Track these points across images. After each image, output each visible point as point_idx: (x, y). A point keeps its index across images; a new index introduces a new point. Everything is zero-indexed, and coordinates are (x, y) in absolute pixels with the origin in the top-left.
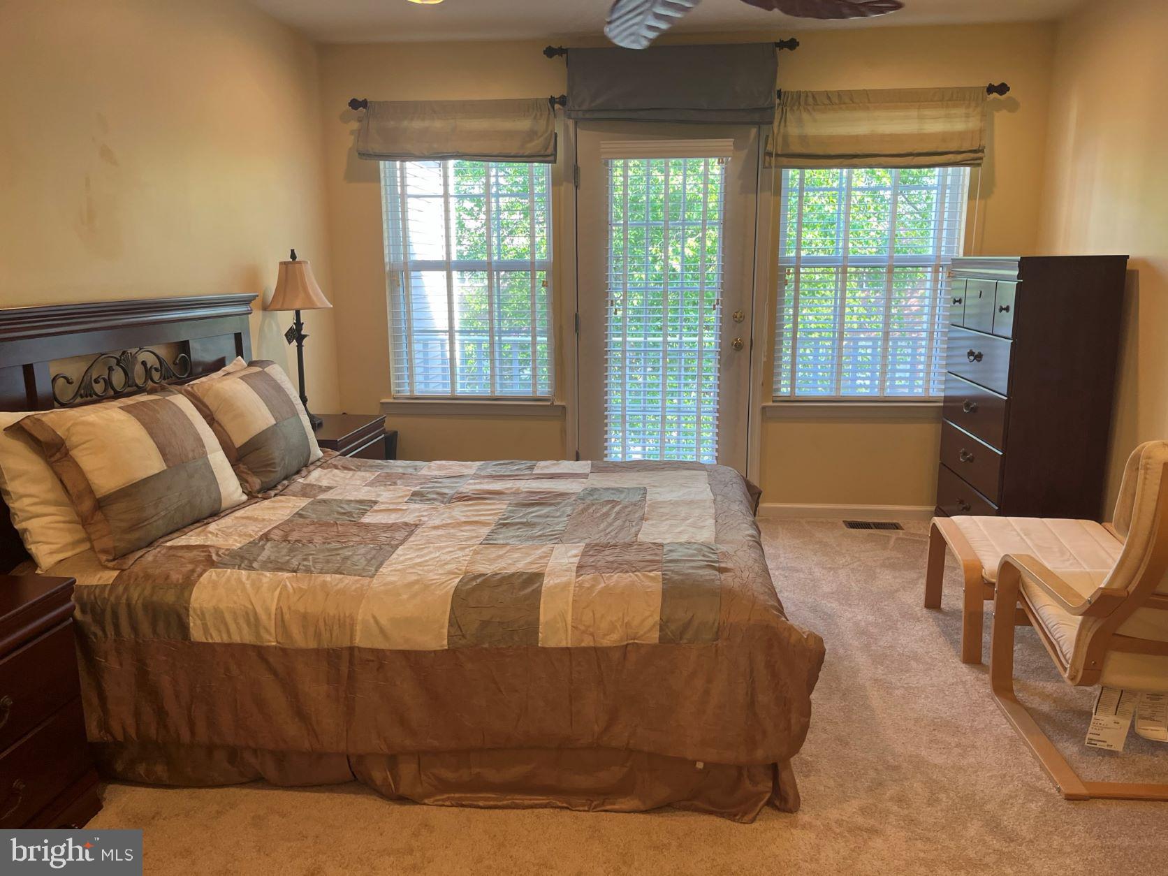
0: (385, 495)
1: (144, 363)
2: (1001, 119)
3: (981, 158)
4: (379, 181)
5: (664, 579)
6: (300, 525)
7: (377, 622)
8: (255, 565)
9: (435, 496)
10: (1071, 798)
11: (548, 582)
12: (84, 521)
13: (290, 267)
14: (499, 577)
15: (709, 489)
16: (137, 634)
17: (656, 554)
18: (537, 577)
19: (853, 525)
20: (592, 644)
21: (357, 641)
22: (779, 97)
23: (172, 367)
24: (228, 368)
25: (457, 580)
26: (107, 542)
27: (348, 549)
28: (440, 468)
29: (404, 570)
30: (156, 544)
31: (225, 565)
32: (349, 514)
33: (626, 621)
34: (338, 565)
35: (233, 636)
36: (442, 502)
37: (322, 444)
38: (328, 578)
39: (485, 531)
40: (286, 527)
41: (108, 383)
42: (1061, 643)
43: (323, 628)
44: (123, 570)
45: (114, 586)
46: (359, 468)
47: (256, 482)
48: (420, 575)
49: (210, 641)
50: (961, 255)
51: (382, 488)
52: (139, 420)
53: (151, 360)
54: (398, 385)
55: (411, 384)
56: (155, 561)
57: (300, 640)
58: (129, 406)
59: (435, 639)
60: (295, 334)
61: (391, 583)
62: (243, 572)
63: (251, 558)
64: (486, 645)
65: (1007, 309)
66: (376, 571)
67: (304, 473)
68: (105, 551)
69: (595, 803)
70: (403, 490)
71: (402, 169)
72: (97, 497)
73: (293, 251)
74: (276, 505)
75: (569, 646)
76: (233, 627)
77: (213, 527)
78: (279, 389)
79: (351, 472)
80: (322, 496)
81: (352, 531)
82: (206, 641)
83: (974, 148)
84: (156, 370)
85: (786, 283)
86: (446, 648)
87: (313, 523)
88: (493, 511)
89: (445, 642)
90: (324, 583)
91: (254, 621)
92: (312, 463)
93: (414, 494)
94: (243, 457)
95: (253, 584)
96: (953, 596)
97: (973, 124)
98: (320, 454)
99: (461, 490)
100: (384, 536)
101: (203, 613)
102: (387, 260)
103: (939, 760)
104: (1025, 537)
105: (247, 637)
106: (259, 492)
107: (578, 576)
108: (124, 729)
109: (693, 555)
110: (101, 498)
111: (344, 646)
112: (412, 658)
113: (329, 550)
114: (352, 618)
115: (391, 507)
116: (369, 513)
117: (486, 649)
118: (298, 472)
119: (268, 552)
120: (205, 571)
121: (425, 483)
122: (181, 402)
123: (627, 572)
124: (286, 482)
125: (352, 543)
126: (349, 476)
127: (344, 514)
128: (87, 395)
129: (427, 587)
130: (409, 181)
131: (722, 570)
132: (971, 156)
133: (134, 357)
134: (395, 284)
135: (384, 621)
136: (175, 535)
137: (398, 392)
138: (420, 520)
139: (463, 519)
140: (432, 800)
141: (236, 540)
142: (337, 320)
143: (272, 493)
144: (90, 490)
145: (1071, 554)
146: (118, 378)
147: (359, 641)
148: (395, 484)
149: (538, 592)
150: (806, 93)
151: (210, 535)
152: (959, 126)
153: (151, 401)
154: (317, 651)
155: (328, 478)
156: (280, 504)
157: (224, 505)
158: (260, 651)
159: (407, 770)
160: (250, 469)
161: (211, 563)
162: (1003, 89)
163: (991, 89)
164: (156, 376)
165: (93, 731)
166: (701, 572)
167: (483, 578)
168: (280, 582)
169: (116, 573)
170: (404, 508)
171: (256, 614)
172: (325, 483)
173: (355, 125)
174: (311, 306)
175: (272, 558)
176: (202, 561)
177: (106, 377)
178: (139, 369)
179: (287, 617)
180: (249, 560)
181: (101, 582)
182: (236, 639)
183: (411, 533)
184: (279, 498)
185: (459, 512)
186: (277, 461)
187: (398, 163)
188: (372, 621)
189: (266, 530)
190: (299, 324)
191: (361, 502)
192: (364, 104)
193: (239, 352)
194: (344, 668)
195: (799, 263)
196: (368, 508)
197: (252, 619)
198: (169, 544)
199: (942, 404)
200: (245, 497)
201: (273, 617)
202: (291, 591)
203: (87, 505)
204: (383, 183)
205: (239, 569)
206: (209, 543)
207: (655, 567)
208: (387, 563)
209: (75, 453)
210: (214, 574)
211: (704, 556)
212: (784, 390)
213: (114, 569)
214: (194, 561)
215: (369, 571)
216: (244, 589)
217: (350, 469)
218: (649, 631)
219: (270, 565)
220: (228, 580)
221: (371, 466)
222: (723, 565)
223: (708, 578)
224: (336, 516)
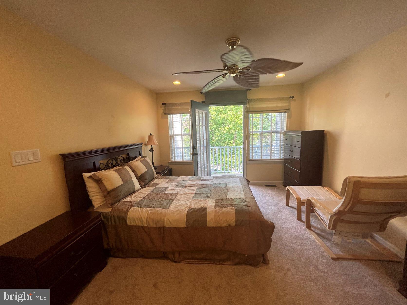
0: (170, 186)
1: (120, 159)
2: (292, 103)
3: (289, 111)
4: (168, 119)
5: (235, 209)
6: (152, 194)
7: (169, 220)
8: (142, 206)
9: (181, 186)
10: (333, 259)
11: (208, 210)
12: (105, 197)
13: (150, 137)
14: (197, 209)
15: (240, 183)
16: (115, 223)
17: (232, 202)
18: (205, 209)
19: (266, 186)
20: (219, 226)
21: (165, 224)
22: (248, 100)
23: (126, 159)
24: (138, 158)
25: (187, 210)
26: (110, 202)
27: (162, 201)
28: (181, 178)
29: (175, 207)
30: (121, 201)
31: (136, 206)
32: (163, 191)
33: (227, 220)
34: (160, 206)
35: (137, 224)
36: (182, 187)
37: (157, 173)
38: (158, 209)
39: (192, 195)
40: (149, 195)
41: (112, 164)
42: (324, 219)
43: (157, 222)
44: (113, 208)
45: (111, 212)
46: (164, 179)
47: (143, 184)
48: (179, 208)
49: (132, 225)
50: (286, 130)
51: (170, 184)
52: (117, 173)
53: (121, 158)
54: (172, 159)
55: (175, 158)
56: (120, 205)
57: (152, 225)
58: (116, 170)
59: (183, 225)
60: (151, 150)
61: (173, 210)
62: (139, 208)
63: (141, 204)
64: (195, 226)
65: (299, 142)
66: (169, 207)
67: (153, 180)
68: (109, 204)
69: (221, 263)
70: (174, 184)
71: (172, 116)
72: (108, 191)
73: (151, 133)
74: (147, 189)
75: (214, 226)
76: (137, 222)
77: (133, 196)
78: (148, 163)
79: (163, 180)
80: (157, 187)
81: (163, 196)
82: (130, 225)
83: (288, 109)
84: (123, 160)
85: (250, 136)
86: (185, 227)
87: (155, 194)
88: (193, 190)
89: (185, 225)
90: (157, 211)
91: (142, 221)
92: (155, 178)
93: (177, 185)
94: (140, 178)
95: (141, 211)
96: (292, 203)
97: (287, 104)
98: (157, 175)
99: (186, 184)
100: (170, 197)
101: (130, 218)
102: (170, 134)
103: (298, 248)
104: (308, 191)
105: (140, 224)
106: (143, 186)
107: (215, 208)
108: (112, 245)
109: (241, 202)
110: (109, 191)
111: (162, 226)
112: (178, 230)
113: (158, 201)
114: (164, 220)
115: (172, 189)
116: (167, 191)
117: (194, 227)
118: (152, 180)
119: (145, 202)
120: (131, 208)
121: (178, 182)
122: (127, 168)
123: (226, 207)
124: (149, 183)
125: (163, 199)
126: (162, 181)
127: (161, 191)
128: (107, 167)
129: (181, 212)
130: (174, 118)
131: (248, 206)
132: (287, 111)
133: (118, 158)
134: (171, 139)
135: (171, 220)
136: (125, 198)
137: (172, 160)
138: (178, 192)
139: (187, 192)
140: (183, 262)
141: (138, 199)
142: (160, 147)
143: (146, 186)
144: (106, 190)
145: (319, 195)
146: (114, 162)
147: (165, 225)
148: (172, 183)
149: (206, 213)
150: (253, 99)
151: (132, 198)
152: (284, 105)
153: (121, 168)
154: (156, 227)
155: (158, 182)
156: (148, 189)
157: (136, 190)
158: (143, 227)
159: (177, 255)
160: (142, 181)
161: (132, 206)
162: (293, 97)
163: (290, 97)
164: (122, 161)
165: (105, 246)
166: (243, 207)
167: (193, 209)
168: (147, 211)
169: (111, 209)
170: (174, 189)
171: (142, 219)
172: (157, 183)
173: (163, 108)
174: (154, 144)
175: (146, 204)
176: (130, 205)
177: (112, 163)
178: (119, 160)
179: (149, 220)
180: (141, 205)
181: (108, 211)
182: (138, 225)
183: (176, 196)
184: (148, 187)
185: (186, 190)
186: (147, 179)
187: (171, 115)
188: (168, 220)
189: (145, 196)
190: (152, 148)
191: (165, 188)
192: (165, 104)
193: (140, 155)
194: (162, 232)
195: (253, 132)
196: (166, 189)
197: (141, 220)
198: (123, 201)
199: (284, 160)
200: (140, 187)
201: (146, 219)
202: (150, 213)
203: (106, 193)
204: (169, 119)
205: (138, 207)
206: (132, 200)
207: (233, 206)
208: (171, 205)
209: (103, 182)
210: (133, 209)
211: (243, 202)
212: (250, 158)
213: (111, 208)
214: (129, 206)
215: (167, 207)
216: (139, 213)
217: (163, 179)
218: (233, 223)
219: (145, 206)
220: (136, 210)
221: (167, 178)
222: (248, 205)
223: (246, 209)
224: (160, 192)
